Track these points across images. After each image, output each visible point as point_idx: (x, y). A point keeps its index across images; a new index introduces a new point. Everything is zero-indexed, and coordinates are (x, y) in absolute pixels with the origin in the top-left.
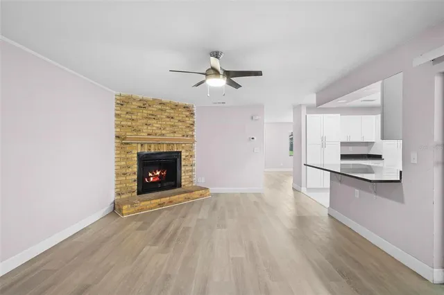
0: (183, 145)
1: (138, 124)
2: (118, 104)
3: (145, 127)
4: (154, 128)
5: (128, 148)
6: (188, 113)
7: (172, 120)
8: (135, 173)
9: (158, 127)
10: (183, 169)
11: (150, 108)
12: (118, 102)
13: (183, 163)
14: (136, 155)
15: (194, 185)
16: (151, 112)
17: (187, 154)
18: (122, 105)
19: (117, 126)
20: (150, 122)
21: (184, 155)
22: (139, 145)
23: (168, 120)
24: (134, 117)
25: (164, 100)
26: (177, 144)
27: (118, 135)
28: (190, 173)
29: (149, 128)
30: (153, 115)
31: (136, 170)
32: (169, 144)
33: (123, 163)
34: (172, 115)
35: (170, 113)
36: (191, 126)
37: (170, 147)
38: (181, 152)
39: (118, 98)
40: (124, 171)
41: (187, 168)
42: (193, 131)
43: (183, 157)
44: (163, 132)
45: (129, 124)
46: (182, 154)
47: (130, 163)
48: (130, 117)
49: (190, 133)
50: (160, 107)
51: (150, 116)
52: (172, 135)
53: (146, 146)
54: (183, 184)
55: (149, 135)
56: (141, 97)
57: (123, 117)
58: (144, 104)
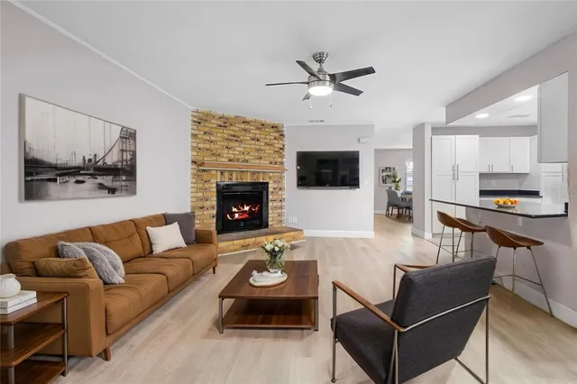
0: (271, 174)
1: (218, 146)
2: (195, 122)
3: (226, 151)
4: (236, 152)
5: (206, 176)
6: (277, 135)
7: (257, 143)
8: (213, 207)
9: (240, 151)
10: (270, 204)
11: (232, 128)
12: (195, 119)
13: (270, 197)
14: (215, 185)
15: (284, 225)
16: (233, 133)
17: (276, 186)
18: (199, 123)
19: (193, 148)
20: (231, 144)
21: (271, 186)
22: (219, 173)
23: (253, 142)
24: (213, 138)
25: (248, 118)
26: (263, 172)
27: (194, 159)
28: (279, 211)
29: (230, 152)
30: (235, 136)
31: (215, 203)
32: (254, 173)
33: (200, 194)
34: (258, 136)
35: (255, 134)
36: (281, 151)
37: (255, 177)
38: (267, 183)
39: (196, 114)
40: (200, 204)
41: (275, 204)
42: (282, 157)
43: (270, 190)
44: (247, 157)
45: (208, 146)
46: (270, 186)
47: (207, 194)
48: (208, 138)
49: (280, 160)
50: (243, 126)
51: (232, 138)
52: (258, 161)
53: (226, 174)
54: (270, 223)
55: (230, 160)
56: (220, 113)
57: (202, 139)
58: (225, 122)
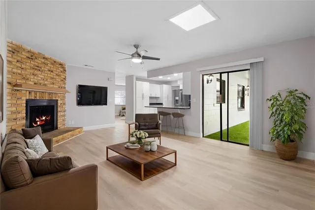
0: (59, 95)
1: (27, 73)
2: (10, 51)
3: (32, 77)
4: (39, 78)
5: (18, 95)
6: (62, 70)
7: (52, 73)
8: (24, 118)
9: (42, 78)
10: (59, 114)
11: (36, 60)
12: (11, 49)
13: (59, 109)
14: (25, 102)
15: (65, 127)
16: (37, 64)
17: (62, 102)
18: (13, 53)
20: (36, 72)
22: (28, 92)
23: (49, 73)
24: (23, 66)
25: (47, 56)
26: (55, 93)
27: (9, 81)
28: (63, 118)
29: (35, 78)
30: (38, 67)
31: (25, 115)
32: (49, 94)
33: (14, 109)
34: (52, 69)
35: (51, 67)
36: (64, 80)
37: (51, 96)
38: (57, 100)
39: (11, 45)
40: (14, 116)
42: (65, 84)
43: (59, 104)
44: (46, 83)
45: (19, 72)
46: (59, 102)
47: (19, 109)
48: (20, 65)
49: (63, 85)
50: (43, 60)
51: (36, 68)
52: (52, 86)
53: (33, 94)
54: (59, 126)
55: (35, 84)
56: (29, 48)
57: (15, 65)
58: (32, 56)
